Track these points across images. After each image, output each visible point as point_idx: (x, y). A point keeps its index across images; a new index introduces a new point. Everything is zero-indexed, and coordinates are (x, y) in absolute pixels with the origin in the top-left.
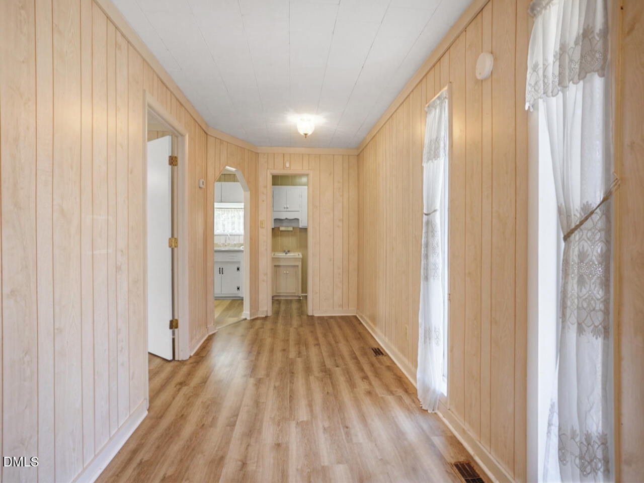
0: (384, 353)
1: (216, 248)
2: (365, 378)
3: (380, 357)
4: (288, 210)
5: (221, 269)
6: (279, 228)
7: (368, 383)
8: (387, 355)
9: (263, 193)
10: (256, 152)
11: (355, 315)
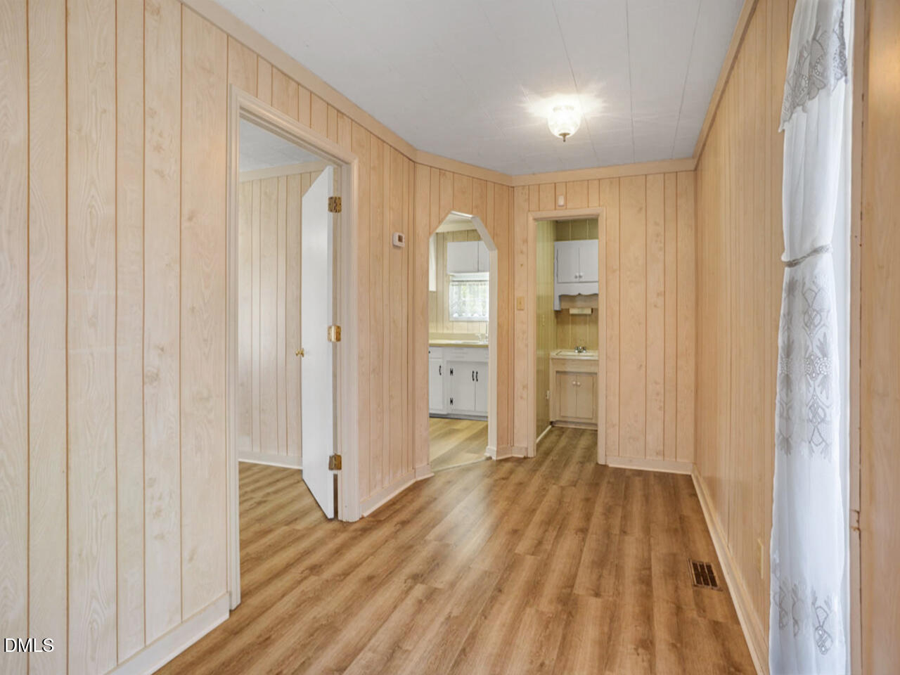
0: (718, 582)
1: (431, 342)
2: (646, 644)
3: (707, 590)
4: (581, 280)
5: (475, 374)
6: (568, 310)
7: (646, 664)
8: (725, 589)
9: (522, 252)
10: (510, 185)
11: (689, 473)
